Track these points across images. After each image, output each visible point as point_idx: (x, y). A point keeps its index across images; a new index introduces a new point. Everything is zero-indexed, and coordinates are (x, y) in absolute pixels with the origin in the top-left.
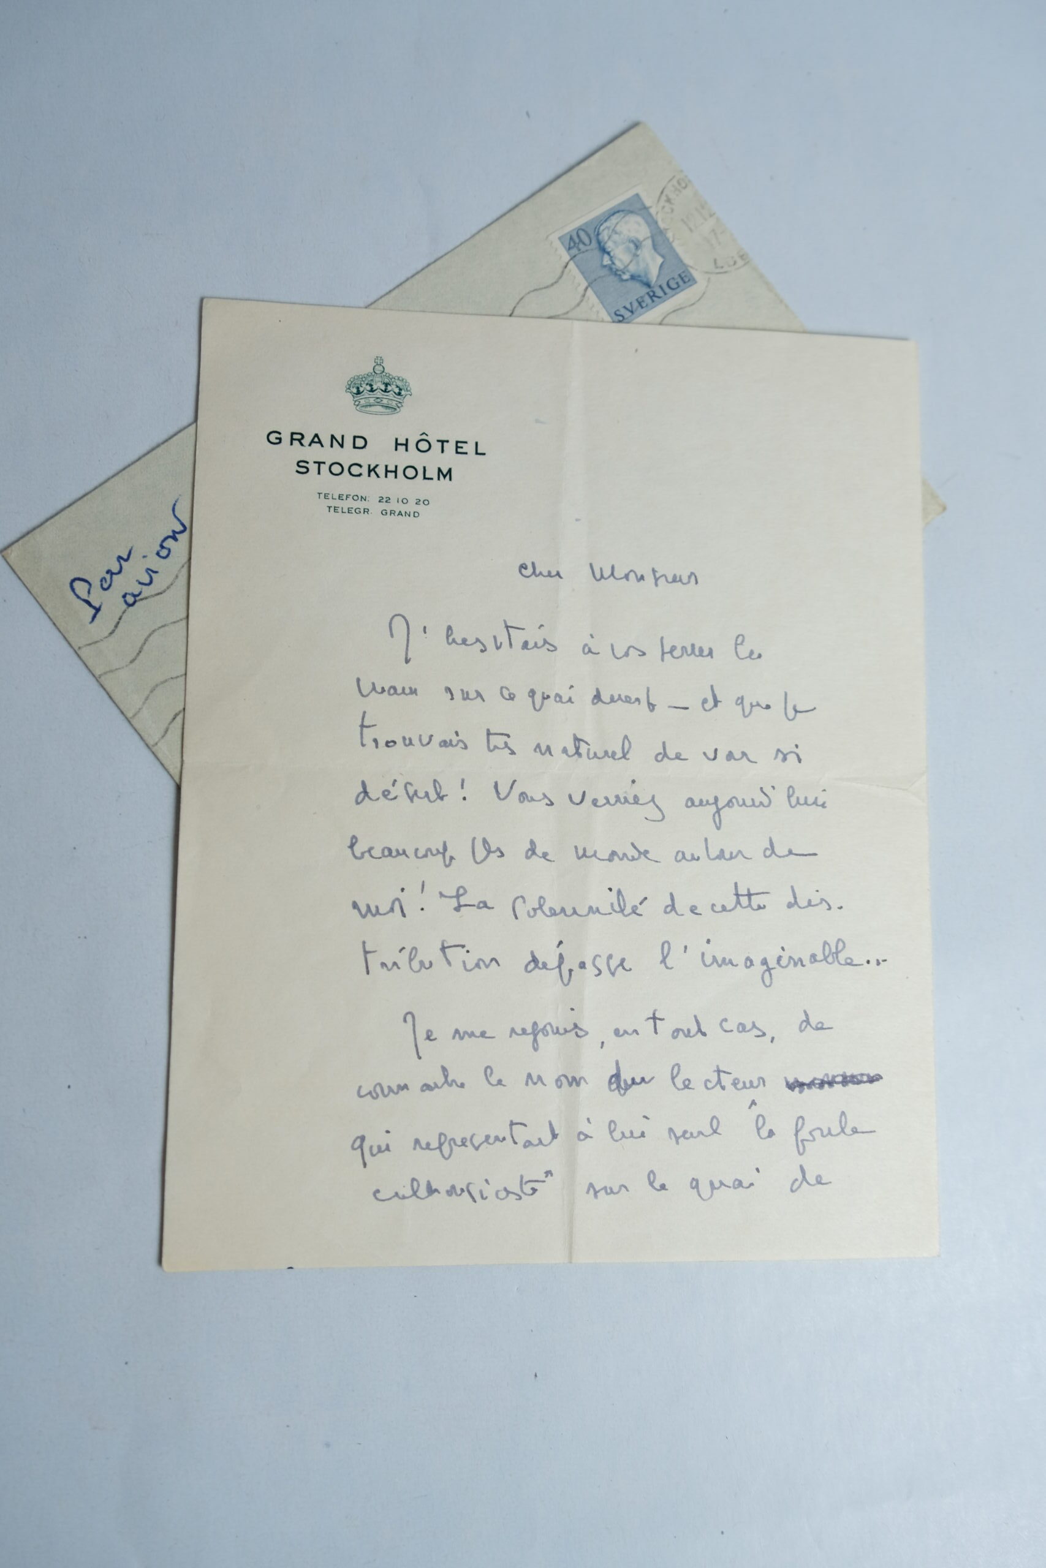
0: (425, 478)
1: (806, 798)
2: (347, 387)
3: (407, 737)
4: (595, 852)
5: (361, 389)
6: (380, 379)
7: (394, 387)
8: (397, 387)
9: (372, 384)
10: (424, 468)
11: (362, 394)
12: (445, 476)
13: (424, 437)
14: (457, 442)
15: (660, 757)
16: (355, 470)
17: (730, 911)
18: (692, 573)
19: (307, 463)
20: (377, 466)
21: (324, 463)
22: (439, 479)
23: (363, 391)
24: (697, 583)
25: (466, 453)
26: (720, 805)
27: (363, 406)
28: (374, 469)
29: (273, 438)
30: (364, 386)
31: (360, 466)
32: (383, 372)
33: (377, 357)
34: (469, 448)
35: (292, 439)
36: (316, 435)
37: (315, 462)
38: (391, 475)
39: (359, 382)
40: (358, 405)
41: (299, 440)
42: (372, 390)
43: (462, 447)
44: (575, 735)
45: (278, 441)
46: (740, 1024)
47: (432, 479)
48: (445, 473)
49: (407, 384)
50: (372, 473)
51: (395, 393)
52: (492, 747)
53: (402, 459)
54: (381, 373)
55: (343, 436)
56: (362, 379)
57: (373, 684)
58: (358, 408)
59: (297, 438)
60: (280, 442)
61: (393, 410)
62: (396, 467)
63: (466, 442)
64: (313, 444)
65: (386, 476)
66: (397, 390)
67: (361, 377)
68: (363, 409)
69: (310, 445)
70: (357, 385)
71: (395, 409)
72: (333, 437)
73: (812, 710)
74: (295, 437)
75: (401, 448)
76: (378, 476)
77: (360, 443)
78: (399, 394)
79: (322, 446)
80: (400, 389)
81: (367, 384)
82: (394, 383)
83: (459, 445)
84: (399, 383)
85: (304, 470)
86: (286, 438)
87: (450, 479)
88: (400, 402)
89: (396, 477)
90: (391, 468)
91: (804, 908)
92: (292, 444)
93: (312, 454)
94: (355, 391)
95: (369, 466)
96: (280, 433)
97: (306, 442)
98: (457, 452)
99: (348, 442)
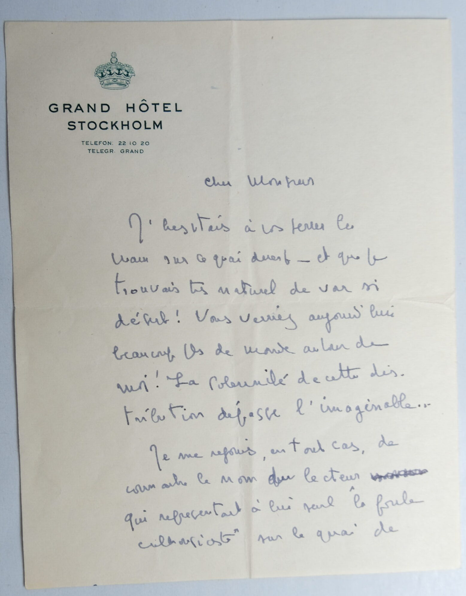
0: (146, 128)
1: (382, 312)
2: (96, 73)
3: (143, 287)
4: (257, 349)
5: (104, 74)
6: (115, 67)
7: (124, 71)
8: (126, 71)
9: (111, 70)
10: (145, 122)
11: (105, 77)
12: (158, 126)
13: (144, 102)
14: (164, 104)
15: (293, 292)
16: (104, 126)
17: (337, 380)
18: (310, 178)
19: (74, 123)
20: (116, 122)
21: (84, 122)
22: (154, 128)
23: (105, 75)
24: (313, 184)
25: (170, 111)
26: (330, 318)
27: (106, 85)
28: (115, 125)
29: (52, 108)
30: (106, 71)
31: (106, 123)
32: (117, 62)
33: (113, 53)
34: (172, 108)
35: (64, 108)
36: (79, 105)
37: (79, 122)
38: (125, 128)
39: (102, 69)
40: (102, 84)
41: (69, 109)
42: (111, 74)
43: (167, 107)
44: (242, 281)
45: (56, 110)
46: (344, 444)
47: (150, 128)
48: (158, 124)
49: (132, 69)
50: (114, 127)
51: (125, 75)
52: (193, 291)
53: (131, 117)
54: (116, 63)
55: (95, 105)
56: (104, 67)
57: (122, 256)
58: (103, 86)
59: (67, 107)
60: (57, 111)
61: (124, 86)
62: (128, 122)
63: (169, 104)
64: (77, 111)
65: (122, 129)
66: (126, 73)
67: (103, 66)
68: (106, 86)
69: (75, 111)
70: (101, 72)
71: (126, 85)
72: (89, 105)
73: (385, 258)
74: (66, 107)
75: (131, 110)
76: (118, 129)
77: (105, 108)
78: (127, 75)
79: (83, 111)
80: (128, 72)
81: (107, 70)
82: (124, 69)
83: (166, 106)
84: (127, 69)
85: (73, 127)
86: (61, 108)
87: (161, 128)
88: (128, 81)
89: (128, 129)
90: (125, 123)
91: (381, 376)
92: (64, 111)
93: (77, 117)
94: (100, 75)
95: (112, 122)
96: (56, 105)
97: (73, 109)
98: (165, 111)
99: (98, 108)
